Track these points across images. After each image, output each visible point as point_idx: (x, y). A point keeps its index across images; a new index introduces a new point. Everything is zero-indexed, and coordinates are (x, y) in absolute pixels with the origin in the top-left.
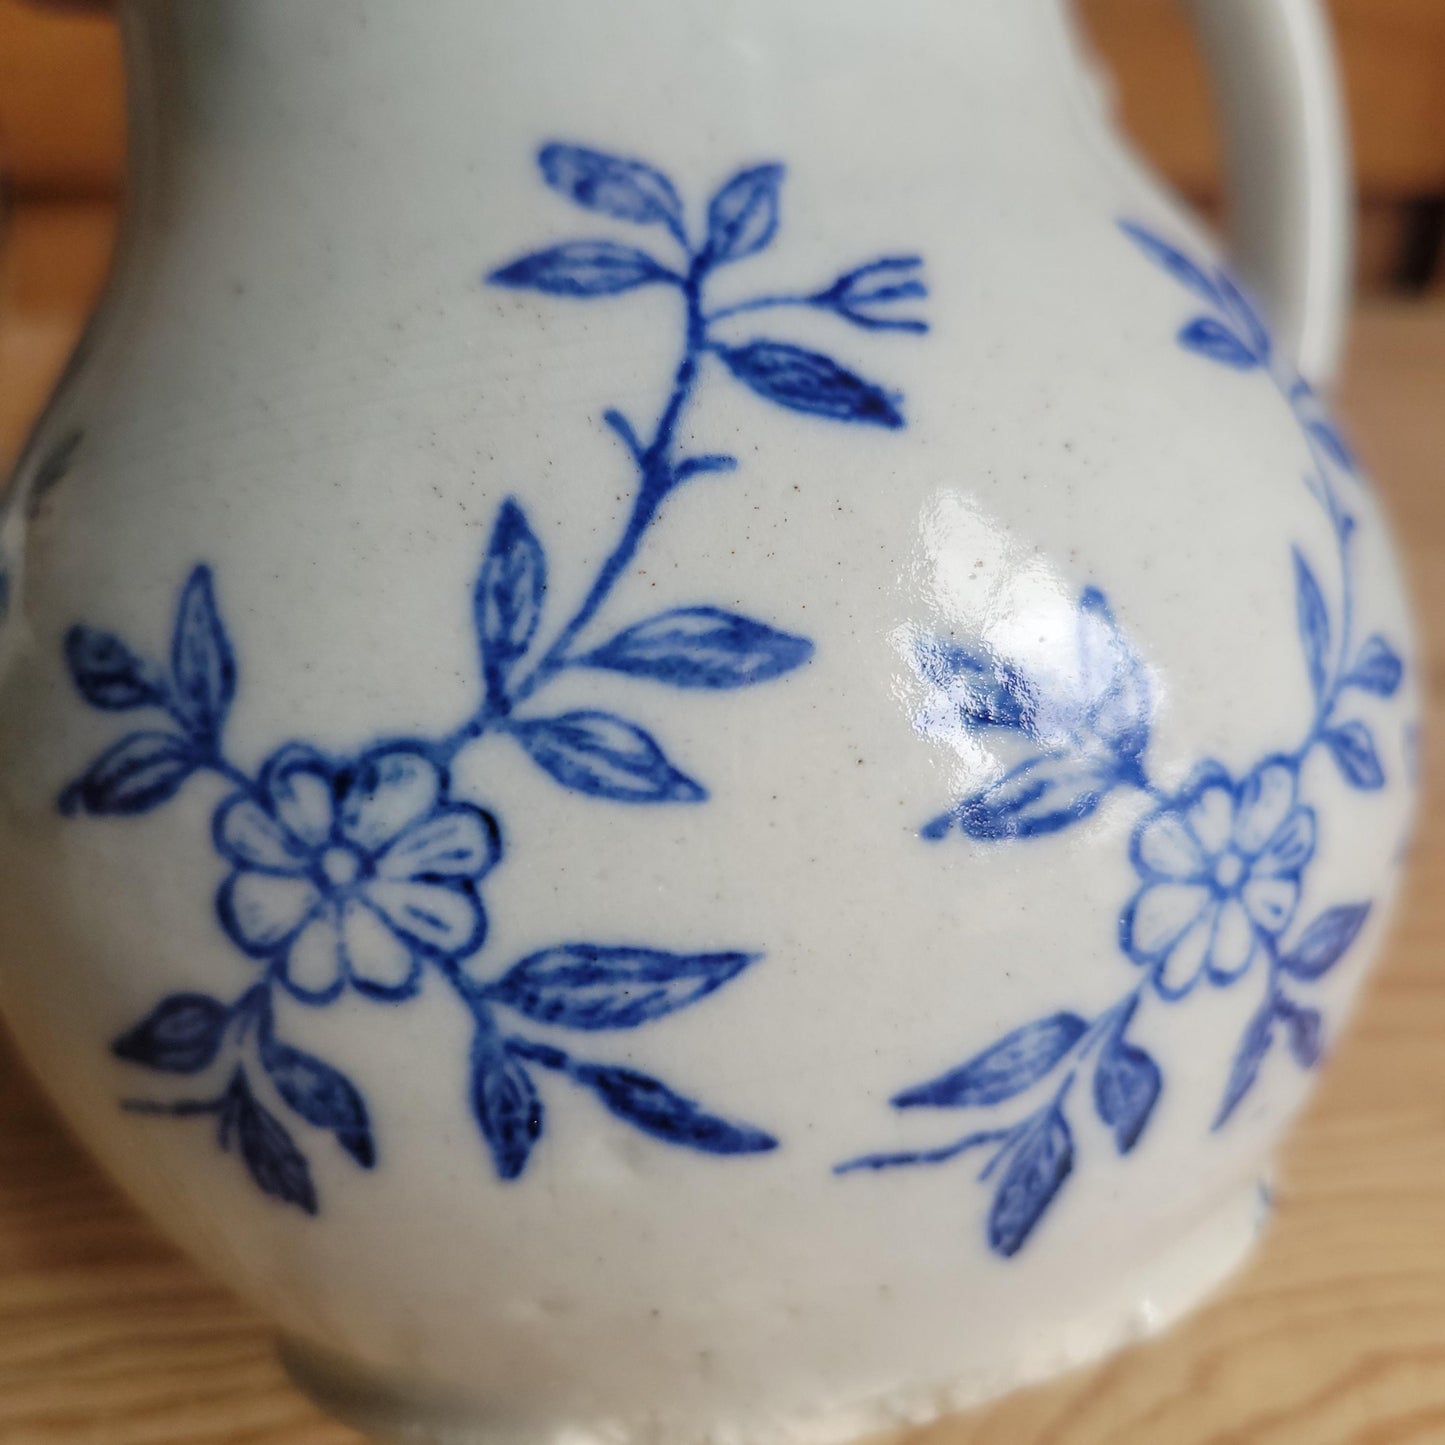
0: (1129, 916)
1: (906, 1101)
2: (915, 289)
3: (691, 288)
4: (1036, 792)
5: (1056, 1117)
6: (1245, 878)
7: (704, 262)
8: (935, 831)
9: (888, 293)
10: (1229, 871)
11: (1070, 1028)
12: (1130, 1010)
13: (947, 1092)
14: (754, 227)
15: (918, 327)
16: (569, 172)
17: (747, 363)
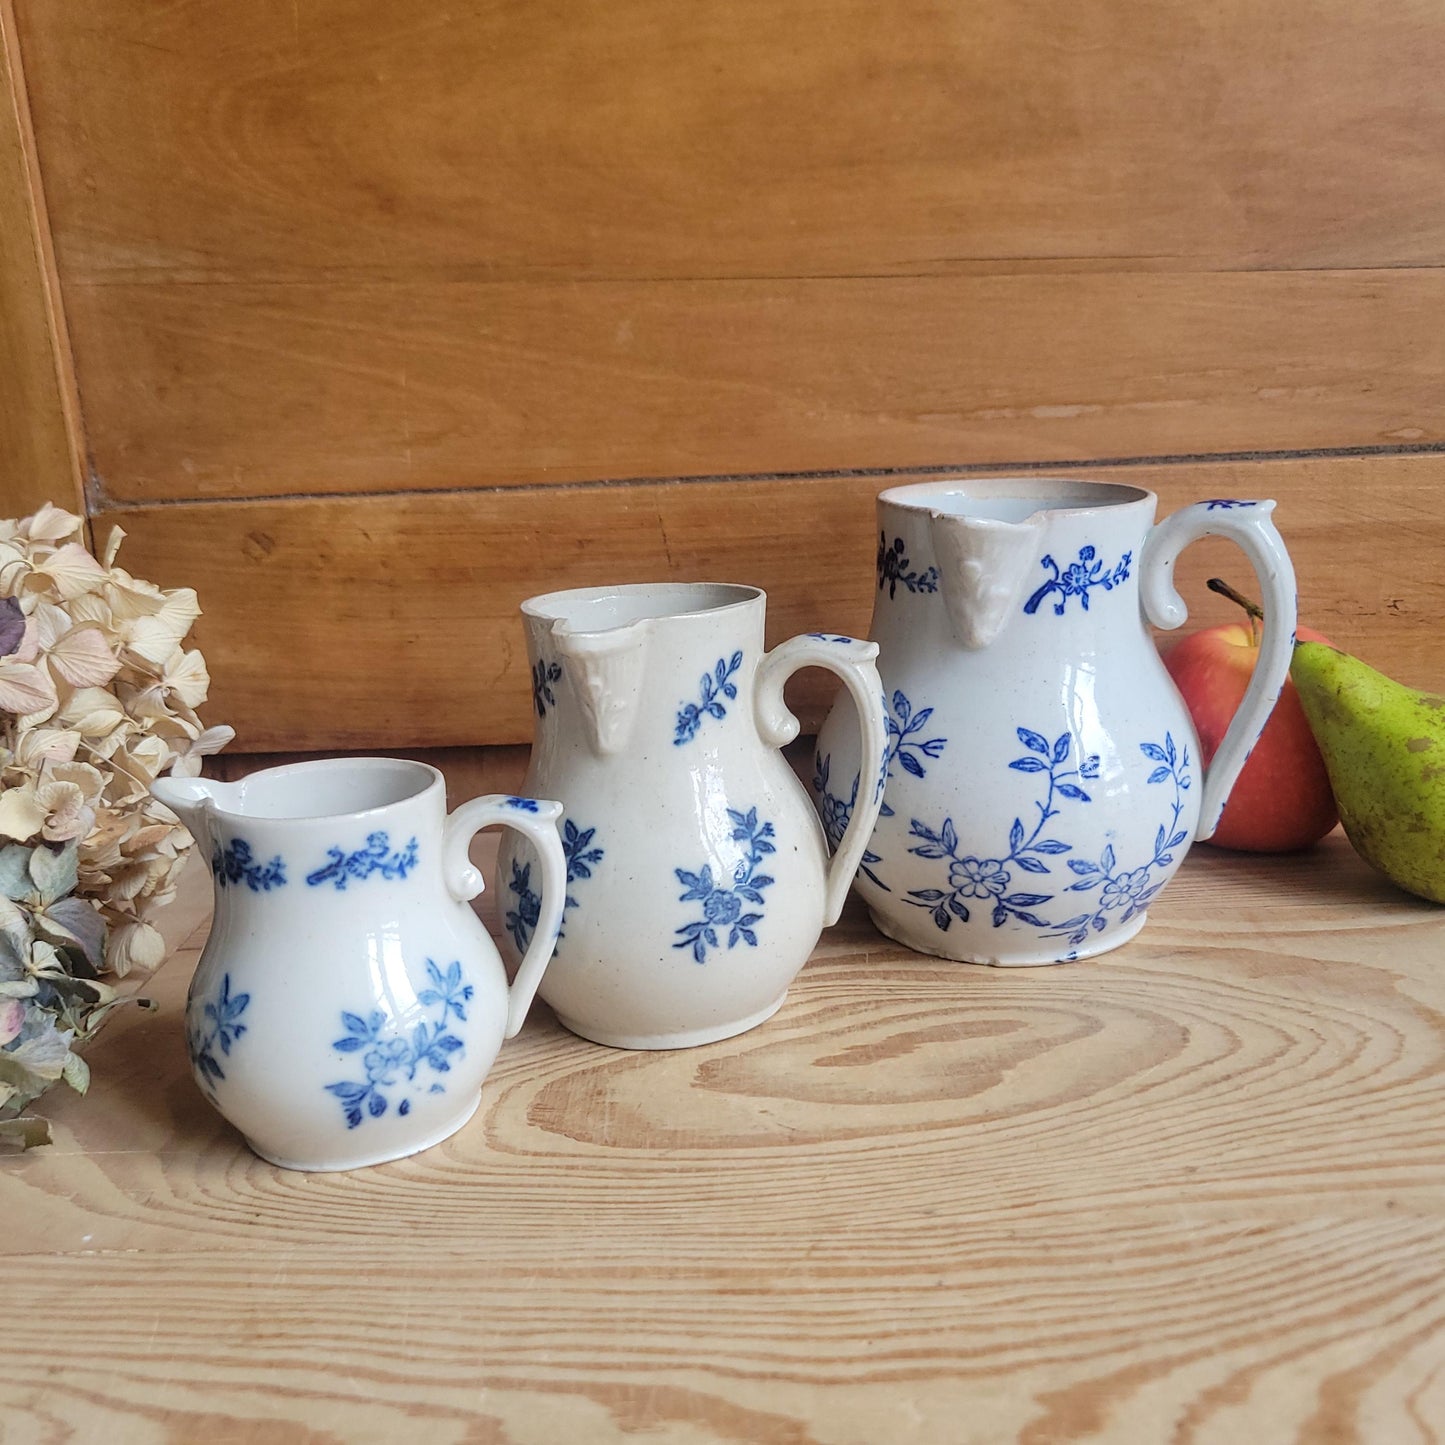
0: (950, 878)
1: (910, 893)
2: (942, 747)
4: (930, 851)
5: (942, 906)
6: (982, 880)
7: (906, 732)
8: (910, 851)
9: (935, 748)
10: (977, 878)
11: (940, 894)
12: (955, 894)
13: (917, 894)
14: (916, 728)
15: (937, 757)
16: (897, 701)
17: (903, 756)
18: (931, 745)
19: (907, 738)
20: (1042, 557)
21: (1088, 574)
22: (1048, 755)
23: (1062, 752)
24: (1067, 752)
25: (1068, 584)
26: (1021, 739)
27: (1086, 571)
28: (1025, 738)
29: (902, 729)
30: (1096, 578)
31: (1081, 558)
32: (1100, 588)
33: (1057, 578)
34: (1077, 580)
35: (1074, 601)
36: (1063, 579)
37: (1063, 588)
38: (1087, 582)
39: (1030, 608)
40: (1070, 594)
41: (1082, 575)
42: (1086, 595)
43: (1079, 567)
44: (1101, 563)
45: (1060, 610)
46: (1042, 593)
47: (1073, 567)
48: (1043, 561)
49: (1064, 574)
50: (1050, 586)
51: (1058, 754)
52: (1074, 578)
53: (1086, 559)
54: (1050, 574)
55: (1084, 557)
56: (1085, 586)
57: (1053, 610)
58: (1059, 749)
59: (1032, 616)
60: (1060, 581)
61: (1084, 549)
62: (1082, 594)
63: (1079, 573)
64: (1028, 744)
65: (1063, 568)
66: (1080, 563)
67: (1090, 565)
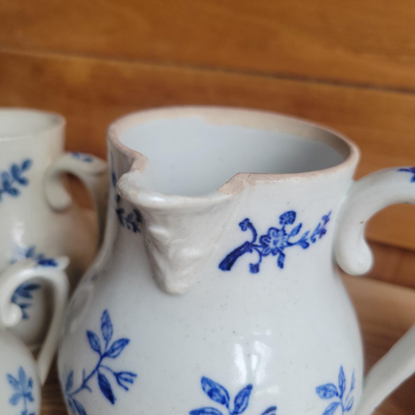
2: (131, 382)
3: (102, 357)
7: (106, 355)
9: (126, 380)
15: (127, 389)
18: (124, 376)
19: (106, 361)
20: (241, 220)
21: (286, 237)
22: (227, 406)
23: (242, 404)
24: (247, 404)
25: (265, 246)
26: (204, 389)
27: (285, 234)
28: (208, 388)
29: (103, 351)
30: (294, 239)
31: (281, 223)
32: (297, 249)
33: (255, 239)
34: (275, 243)
35: (271, 261)
36: (261, 241)
37: (261, 249)
38: (285, 244)
39: (225, 265)
40: (266, 255)
41: (280, 238)
42: (283, 255)
43: (277, 231)
44: (300, 226)
45: (255, 268)
46: (237, 254)
47: (272, 231)
48: (241, 224)
49: (262, 237)
50: (247, 247)
51: (238, 406)
52: (272, 240)
53: (286, 223)
54: (248, 236)
55: (284, 221)
56: (283, 248)
57: (248, 268)
58: (239, 401)
59: (226, 273)
60: (257, 242)
61: (285, 214)
62: (278, 255)
63: (277, 236)
64: (210, 394)
65: (262, 231)
66: (280, 227)
67: (289, 228)
